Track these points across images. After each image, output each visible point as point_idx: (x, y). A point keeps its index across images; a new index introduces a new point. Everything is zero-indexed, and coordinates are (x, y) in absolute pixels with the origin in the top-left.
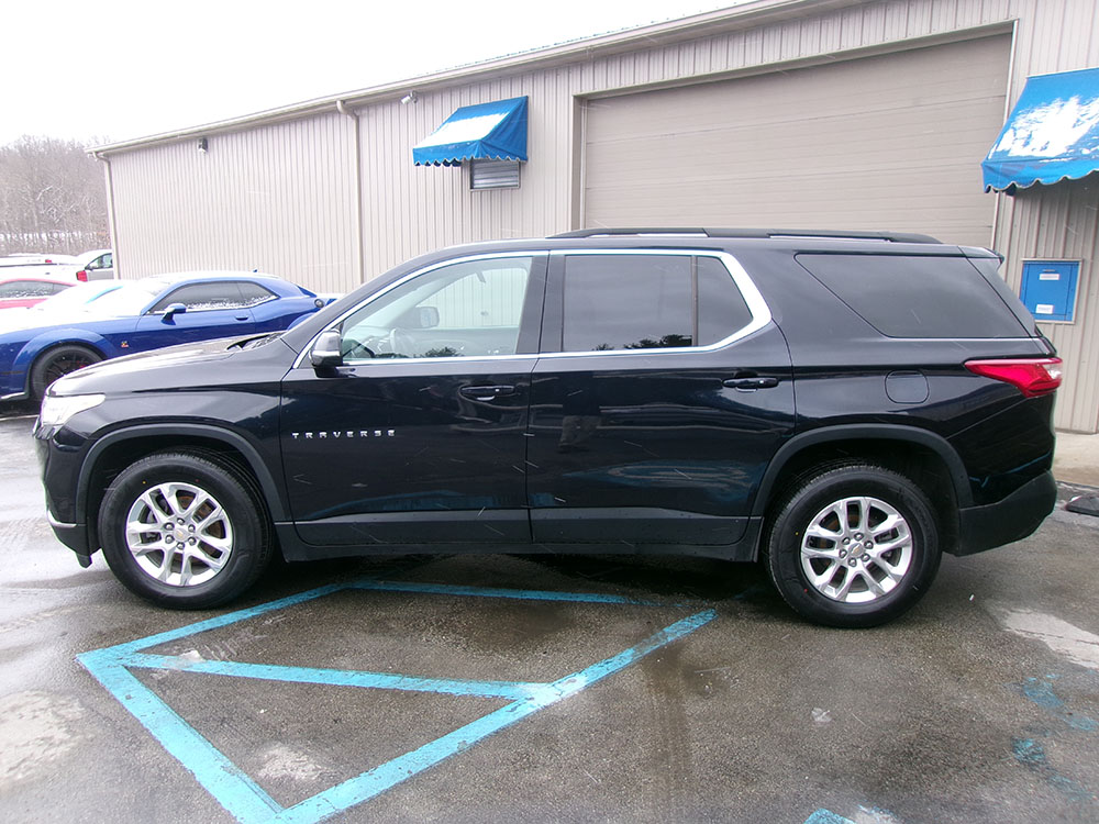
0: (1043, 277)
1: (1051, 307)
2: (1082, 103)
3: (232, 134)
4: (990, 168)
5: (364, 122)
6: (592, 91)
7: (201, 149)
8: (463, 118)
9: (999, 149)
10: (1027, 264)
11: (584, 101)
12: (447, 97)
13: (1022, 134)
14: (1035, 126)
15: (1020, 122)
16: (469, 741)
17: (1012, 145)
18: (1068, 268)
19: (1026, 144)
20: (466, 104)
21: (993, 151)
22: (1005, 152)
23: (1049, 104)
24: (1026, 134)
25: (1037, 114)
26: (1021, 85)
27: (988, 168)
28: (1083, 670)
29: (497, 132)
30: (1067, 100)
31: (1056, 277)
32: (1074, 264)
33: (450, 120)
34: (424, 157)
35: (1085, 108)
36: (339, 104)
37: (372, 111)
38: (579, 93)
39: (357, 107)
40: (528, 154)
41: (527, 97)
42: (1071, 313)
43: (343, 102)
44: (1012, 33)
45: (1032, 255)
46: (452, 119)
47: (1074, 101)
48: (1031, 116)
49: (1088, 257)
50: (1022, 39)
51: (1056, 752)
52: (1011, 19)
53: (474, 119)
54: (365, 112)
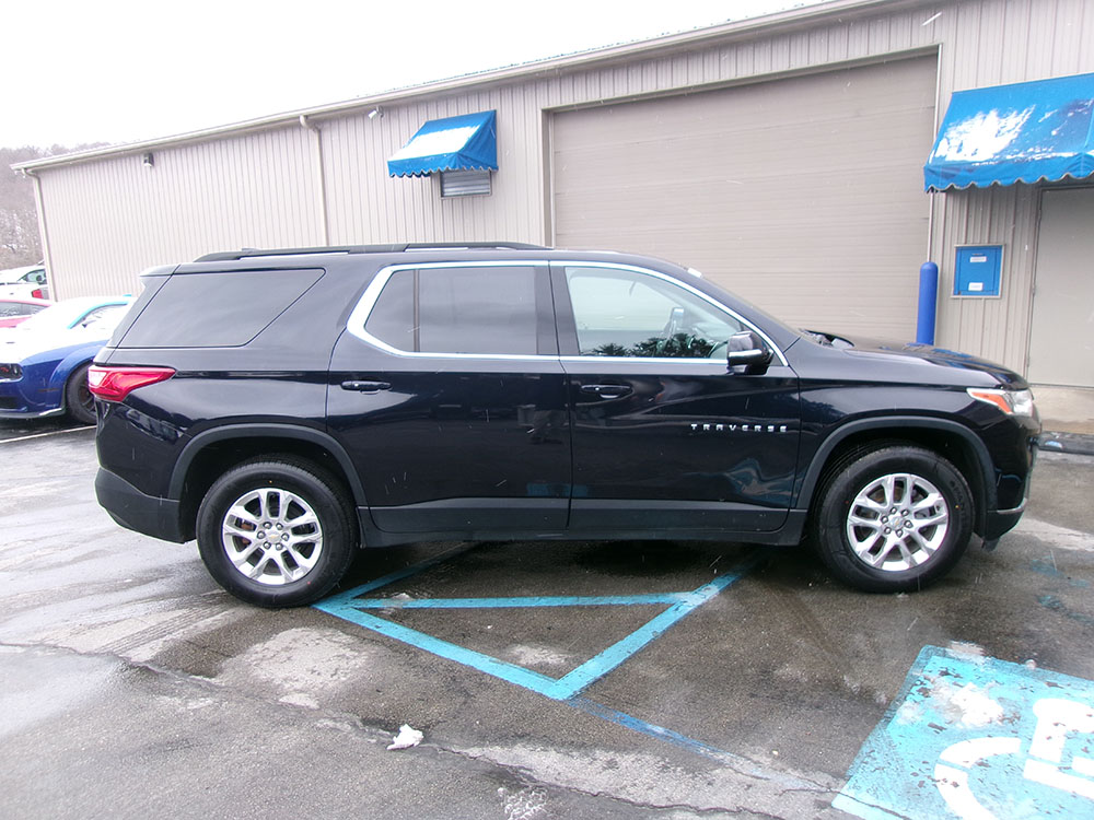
0: (972, 260)
1: (981, 284)
2: (1000, 116)
3: (180, 149)
4: (933, 172)
5: (326, 135)
6: (559, 105)
7: (148, 164)
8: (433, 131)
9: (937, 155)
10: (959, 250)
11: (551, 115)
12: (413, 111)
13: (955, 143)
14: (964, 136)
15: (952, 133)
16: (659, 631)
17: (948, 152)
18: (993, 252)
19: (959, 151)
20: (433, 117)
21: (932, 156)
22: (942, 158)
23: (973, 117)
24: (958, 143)
25: (965, 126)
26: (947, 100)
27: (929, 171)
28: (1069, 551)
29: (472, 144)
30: (987, 112)
31: (983, 259)
32: (998, 249)
33: (419, 133)
34: (400, 169)
35: (1003, 121)
36: (302, 120)
37: (335, 125)
38: (546, 107)
39: (319, 122)
40: (499, 164)
41: (495, 111)
42: (997, 289)
43: (306, 117)
44: (937, 55)
45: (963, 241)
46: (420, 132)
47: (993, 114)
48: (960, 128)
49: (1010, 242)
50: (946, 60)
51: (1068, 601)
52: (936, 43)
53: (445, 131)
54: (327, 125)
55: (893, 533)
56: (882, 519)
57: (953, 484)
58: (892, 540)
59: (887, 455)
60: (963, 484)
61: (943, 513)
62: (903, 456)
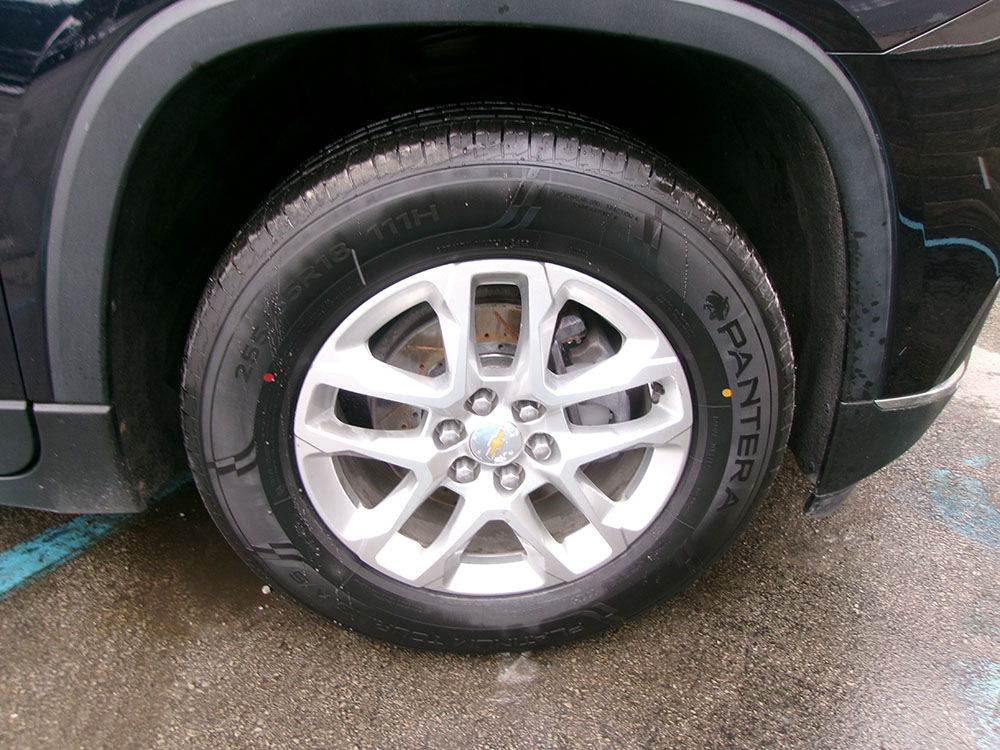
55: (486, 476)
56: (436, 434)
57: (718, 304)
58: (480, 502)
59: (434, 172)
60: (761, 303)
61: (675, 409)
62: (504, 182)
